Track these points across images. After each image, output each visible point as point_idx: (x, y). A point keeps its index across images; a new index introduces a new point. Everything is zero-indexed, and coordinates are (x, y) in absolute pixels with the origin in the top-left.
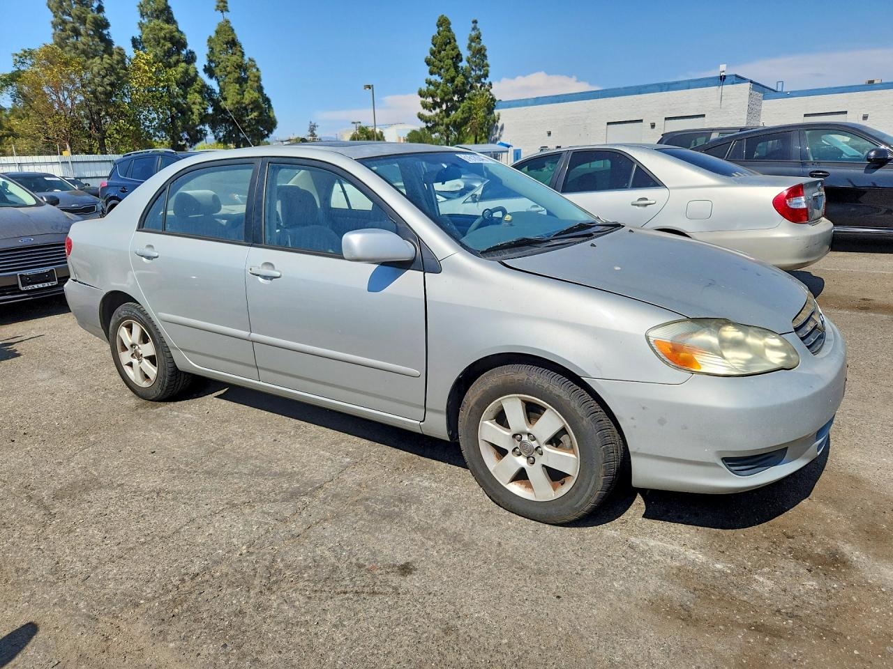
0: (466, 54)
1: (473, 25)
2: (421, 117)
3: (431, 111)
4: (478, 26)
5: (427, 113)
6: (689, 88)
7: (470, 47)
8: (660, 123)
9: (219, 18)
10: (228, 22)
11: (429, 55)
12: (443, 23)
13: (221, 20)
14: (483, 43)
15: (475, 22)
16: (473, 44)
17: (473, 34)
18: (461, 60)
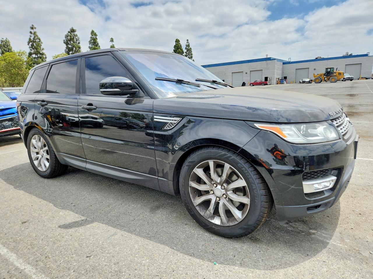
0: (185, 51)
1: (187, 41)
6: (257, 62)
7: (186, 48)
8: (249, 73)
9: (111, 44)
10: (113, 45)
12: (177, 41)
13: (111, 45)
15: (188, 40)
16: (187, 47)
17: (187, 44)
18: (184, 53)
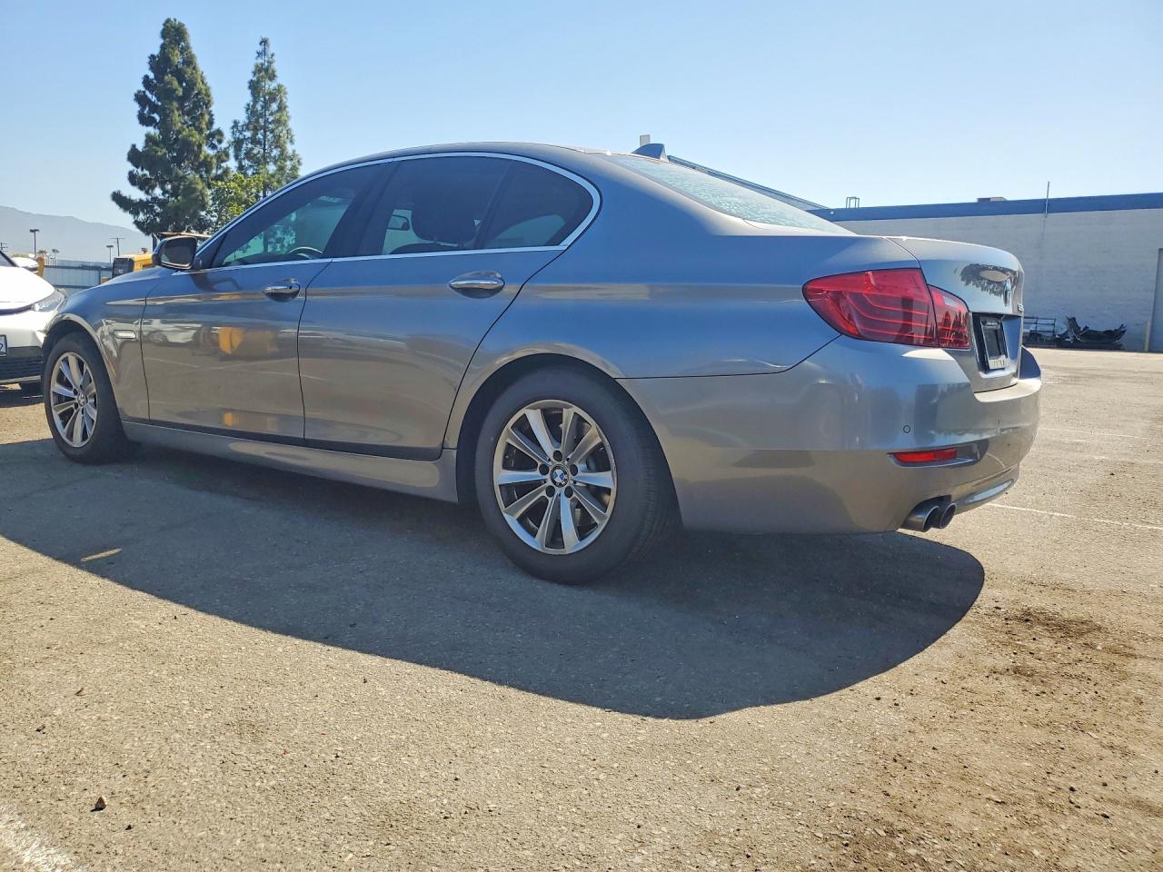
2: (118, 199)
3: (147, 193)
4: (271, 50)
5: (136, 194)
11: (143, 89)
14: (280, 80)
